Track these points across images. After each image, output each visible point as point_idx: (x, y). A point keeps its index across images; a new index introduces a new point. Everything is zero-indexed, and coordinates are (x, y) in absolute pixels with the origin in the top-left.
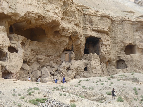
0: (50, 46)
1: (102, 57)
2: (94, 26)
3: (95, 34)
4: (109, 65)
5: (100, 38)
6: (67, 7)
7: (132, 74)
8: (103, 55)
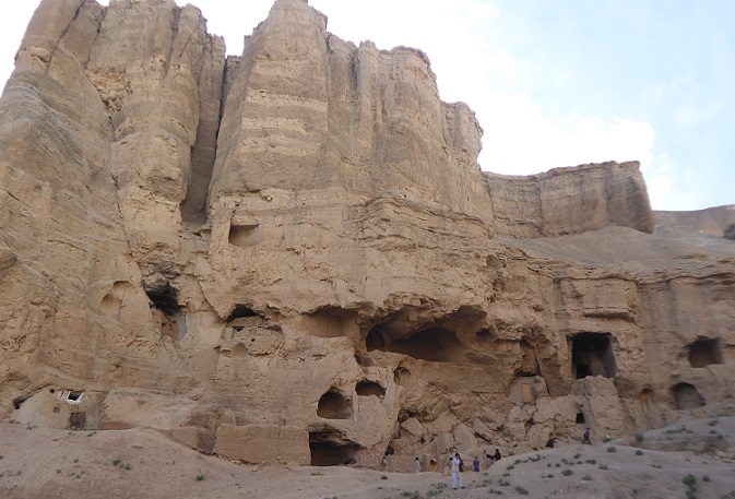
0: (474, 369)
1: (623, 383)
2: (586, 305)
3: (592, 326)
4: (650, 401)
5: (609, 334)
6: (502, 270)
7: (712, 424)
8: (625, 376)
